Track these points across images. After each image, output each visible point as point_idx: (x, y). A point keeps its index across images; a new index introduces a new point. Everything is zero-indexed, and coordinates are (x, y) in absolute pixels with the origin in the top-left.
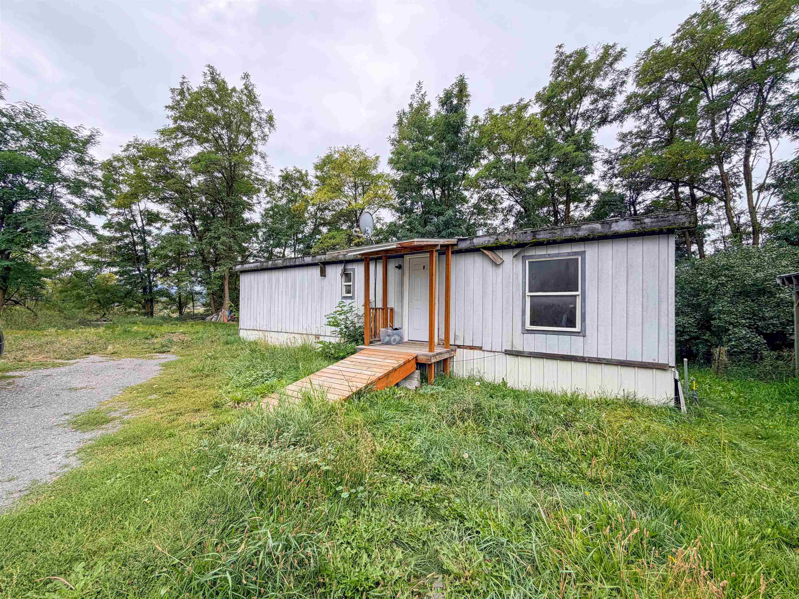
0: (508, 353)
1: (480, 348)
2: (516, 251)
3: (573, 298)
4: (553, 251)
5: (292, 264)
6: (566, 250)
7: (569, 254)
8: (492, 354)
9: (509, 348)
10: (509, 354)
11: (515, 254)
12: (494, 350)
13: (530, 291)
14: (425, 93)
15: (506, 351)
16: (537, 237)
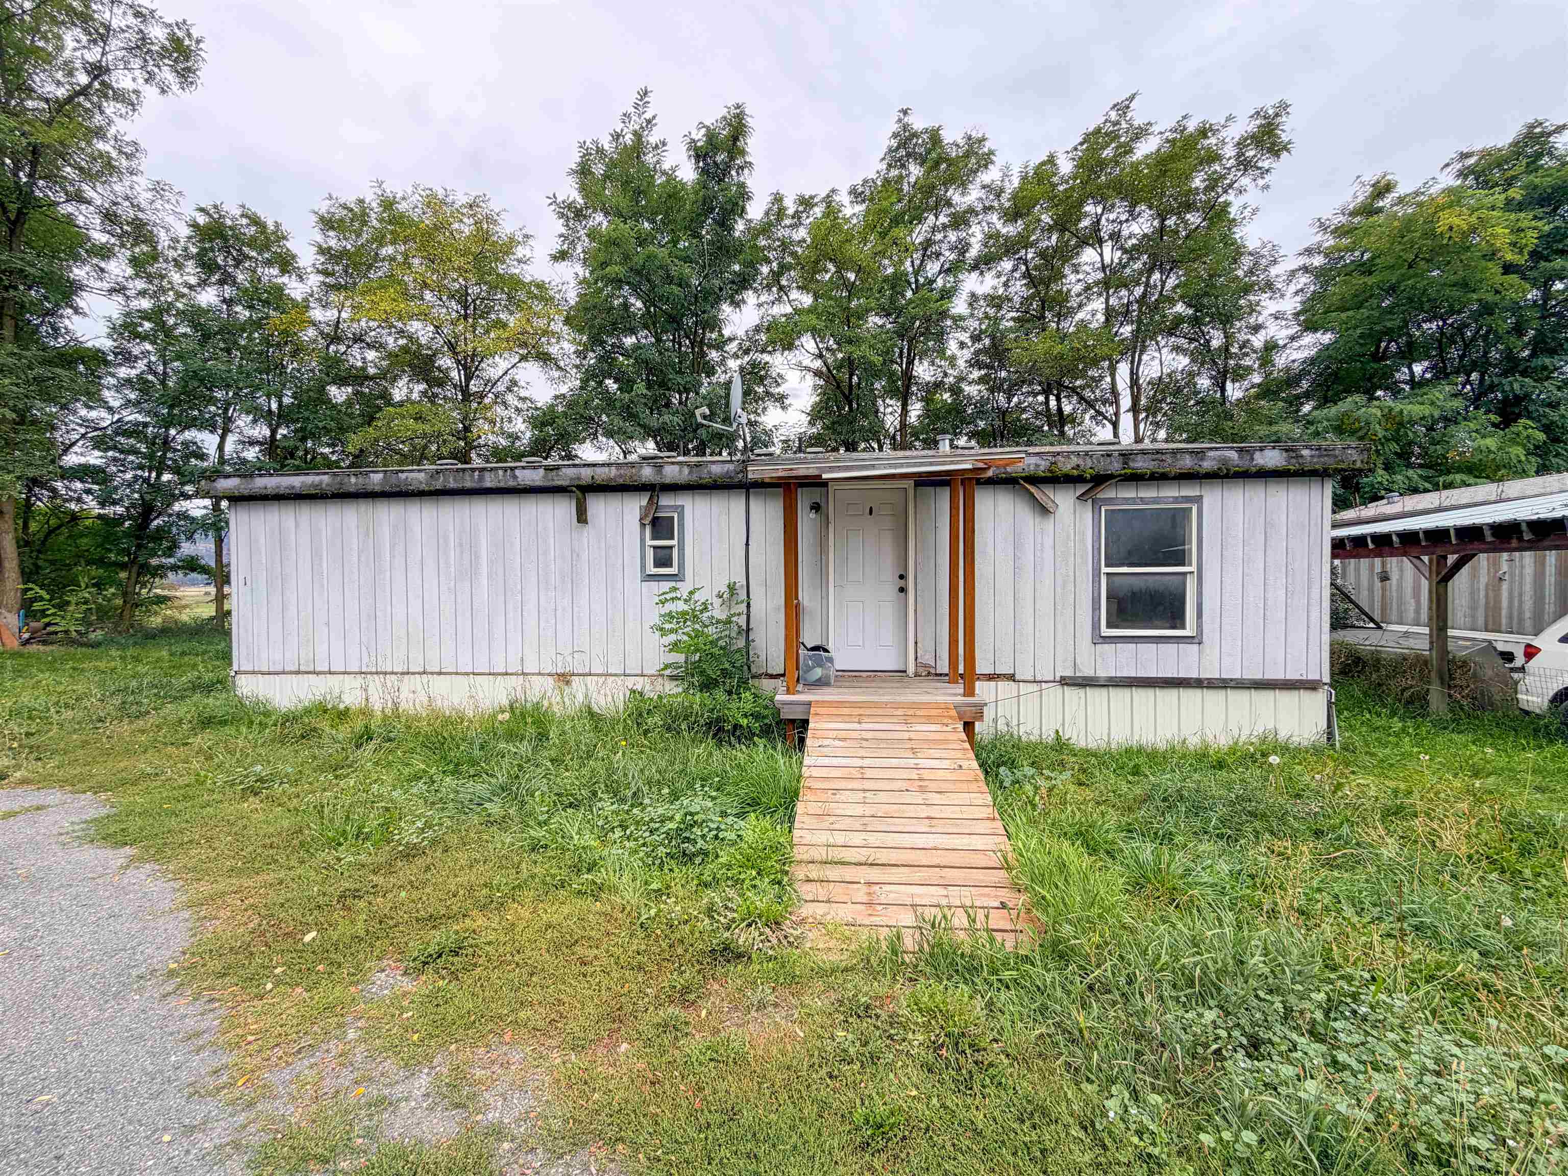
0: (1065, 682)
1: (1011, 678)
2: (1081, 489)
3: (1181, 577)
4: (1148, 492)
5: (468, 484)
6: (1170, 492)
7: (1176, 500)
8: (1035, 687)
9: (1069, 673)
10: (1067, 684)
11: (1078, 494)
12: (1039, 678)
13: (1107, 566)
14: (654, 117)
15: (1063, 678)
16: (1131, 464)
